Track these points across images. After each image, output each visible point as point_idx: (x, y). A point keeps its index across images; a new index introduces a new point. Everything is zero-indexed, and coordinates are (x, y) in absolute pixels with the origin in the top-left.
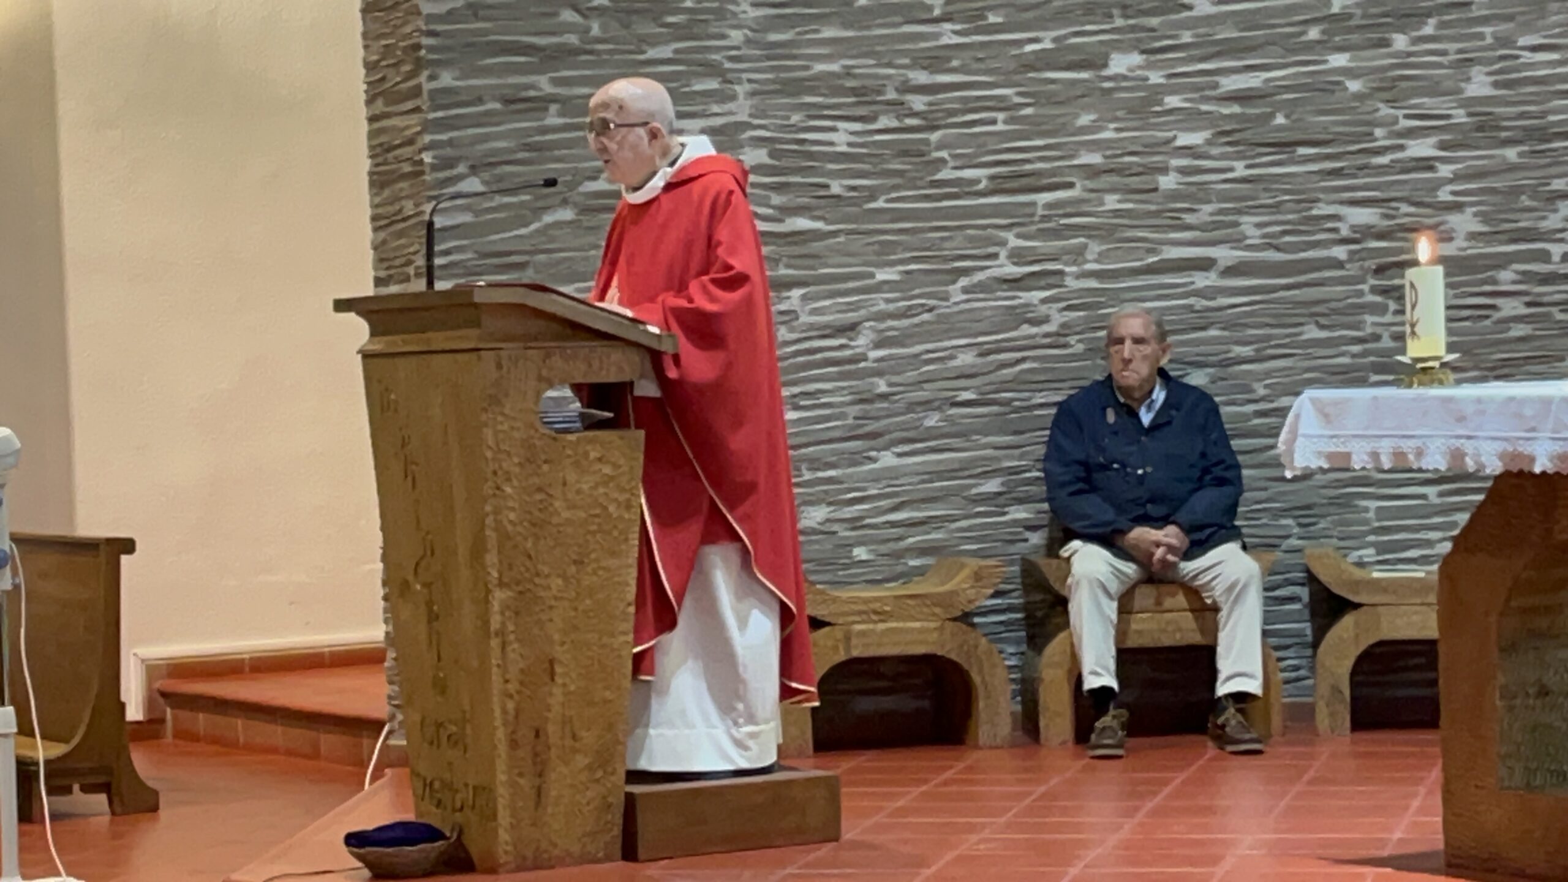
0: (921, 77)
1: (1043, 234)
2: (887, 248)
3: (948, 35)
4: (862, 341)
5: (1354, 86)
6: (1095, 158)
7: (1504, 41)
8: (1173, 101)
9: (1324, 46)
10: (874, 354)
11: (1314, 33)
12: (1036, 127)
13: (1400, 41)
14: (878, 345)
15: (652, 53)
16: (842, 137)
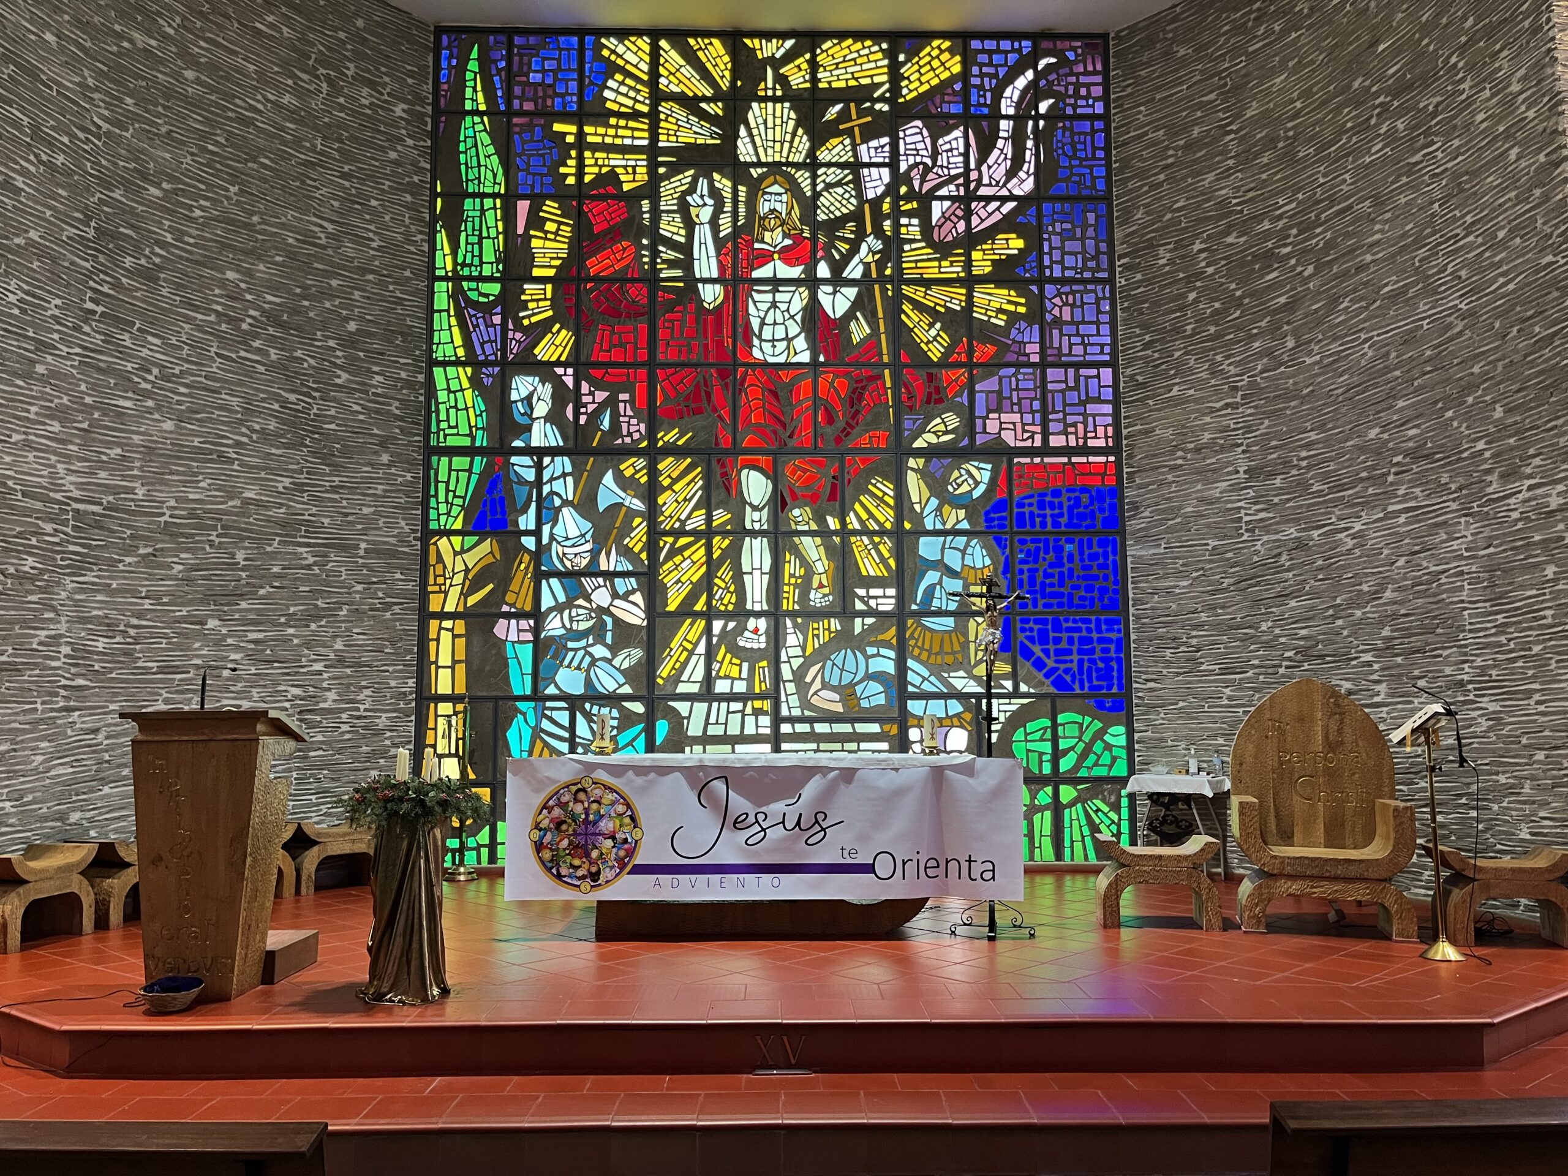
0: (135, 621)
1: (177, 692)
2: (116, 694)
3: (147, 604)
4: (101, 737)
5: (296, 641)
6: (198, 662)
7: (347, 630)
8: (230, 641)
9: (287, 625)
10: (106, 742)
11: (283, 620)
12: (179, 647)
13: (313, 626)
14: (107, 738)
15: (30, 598)
16: (101, 644)
